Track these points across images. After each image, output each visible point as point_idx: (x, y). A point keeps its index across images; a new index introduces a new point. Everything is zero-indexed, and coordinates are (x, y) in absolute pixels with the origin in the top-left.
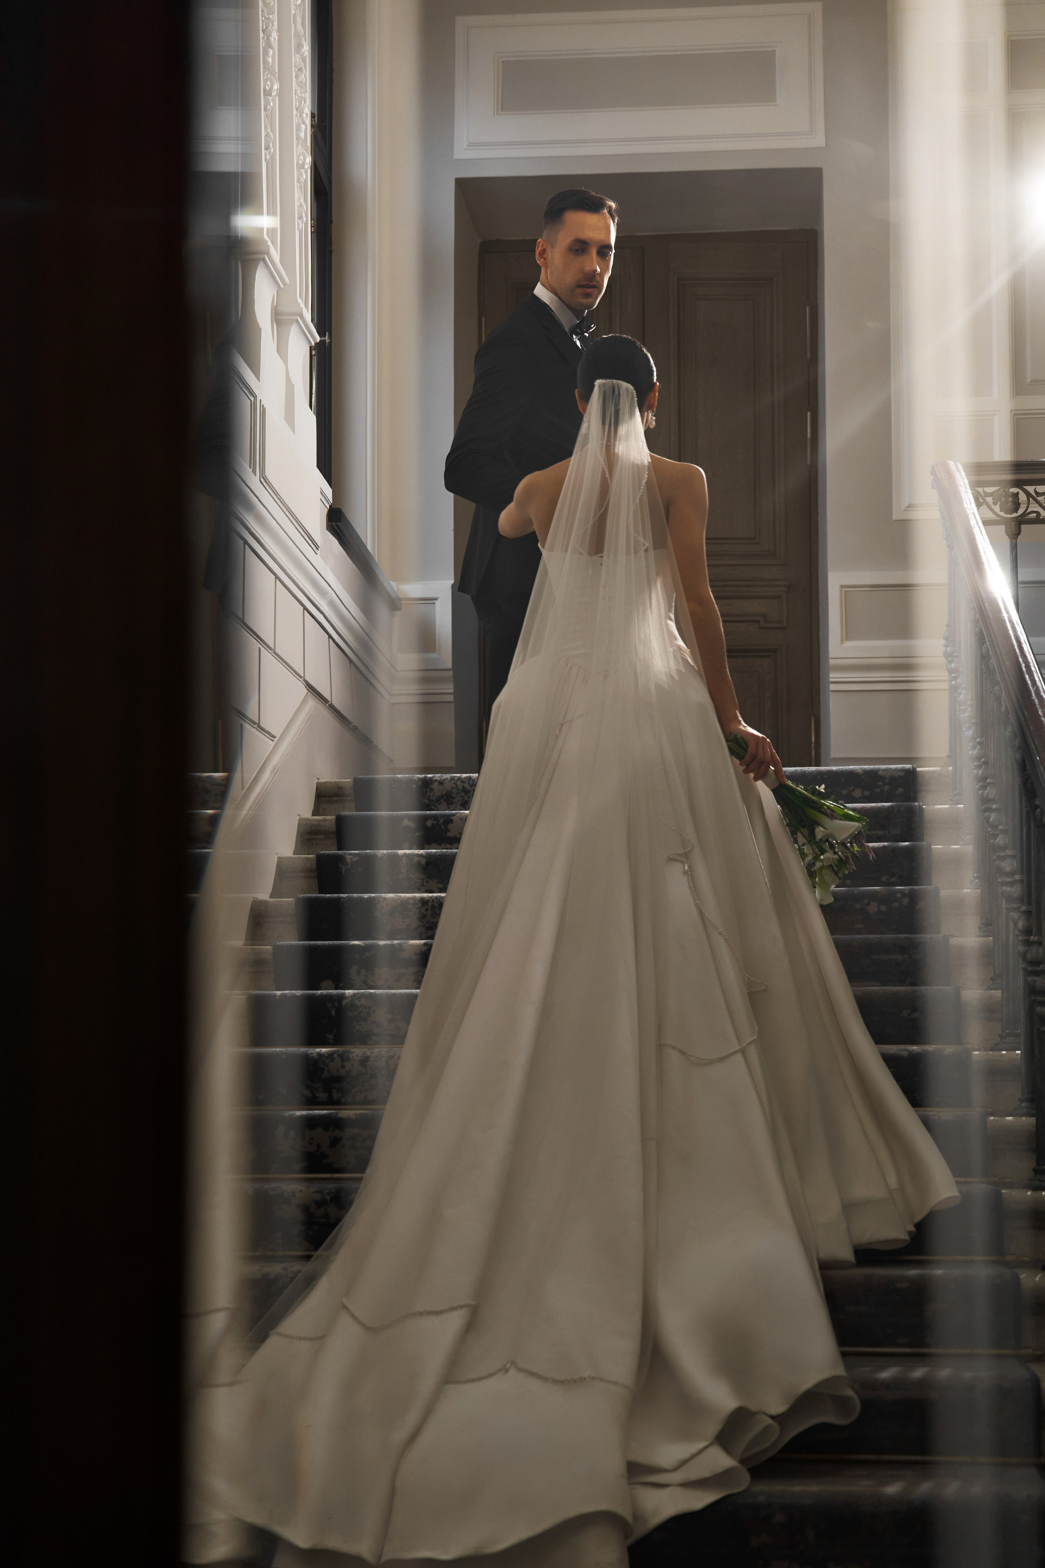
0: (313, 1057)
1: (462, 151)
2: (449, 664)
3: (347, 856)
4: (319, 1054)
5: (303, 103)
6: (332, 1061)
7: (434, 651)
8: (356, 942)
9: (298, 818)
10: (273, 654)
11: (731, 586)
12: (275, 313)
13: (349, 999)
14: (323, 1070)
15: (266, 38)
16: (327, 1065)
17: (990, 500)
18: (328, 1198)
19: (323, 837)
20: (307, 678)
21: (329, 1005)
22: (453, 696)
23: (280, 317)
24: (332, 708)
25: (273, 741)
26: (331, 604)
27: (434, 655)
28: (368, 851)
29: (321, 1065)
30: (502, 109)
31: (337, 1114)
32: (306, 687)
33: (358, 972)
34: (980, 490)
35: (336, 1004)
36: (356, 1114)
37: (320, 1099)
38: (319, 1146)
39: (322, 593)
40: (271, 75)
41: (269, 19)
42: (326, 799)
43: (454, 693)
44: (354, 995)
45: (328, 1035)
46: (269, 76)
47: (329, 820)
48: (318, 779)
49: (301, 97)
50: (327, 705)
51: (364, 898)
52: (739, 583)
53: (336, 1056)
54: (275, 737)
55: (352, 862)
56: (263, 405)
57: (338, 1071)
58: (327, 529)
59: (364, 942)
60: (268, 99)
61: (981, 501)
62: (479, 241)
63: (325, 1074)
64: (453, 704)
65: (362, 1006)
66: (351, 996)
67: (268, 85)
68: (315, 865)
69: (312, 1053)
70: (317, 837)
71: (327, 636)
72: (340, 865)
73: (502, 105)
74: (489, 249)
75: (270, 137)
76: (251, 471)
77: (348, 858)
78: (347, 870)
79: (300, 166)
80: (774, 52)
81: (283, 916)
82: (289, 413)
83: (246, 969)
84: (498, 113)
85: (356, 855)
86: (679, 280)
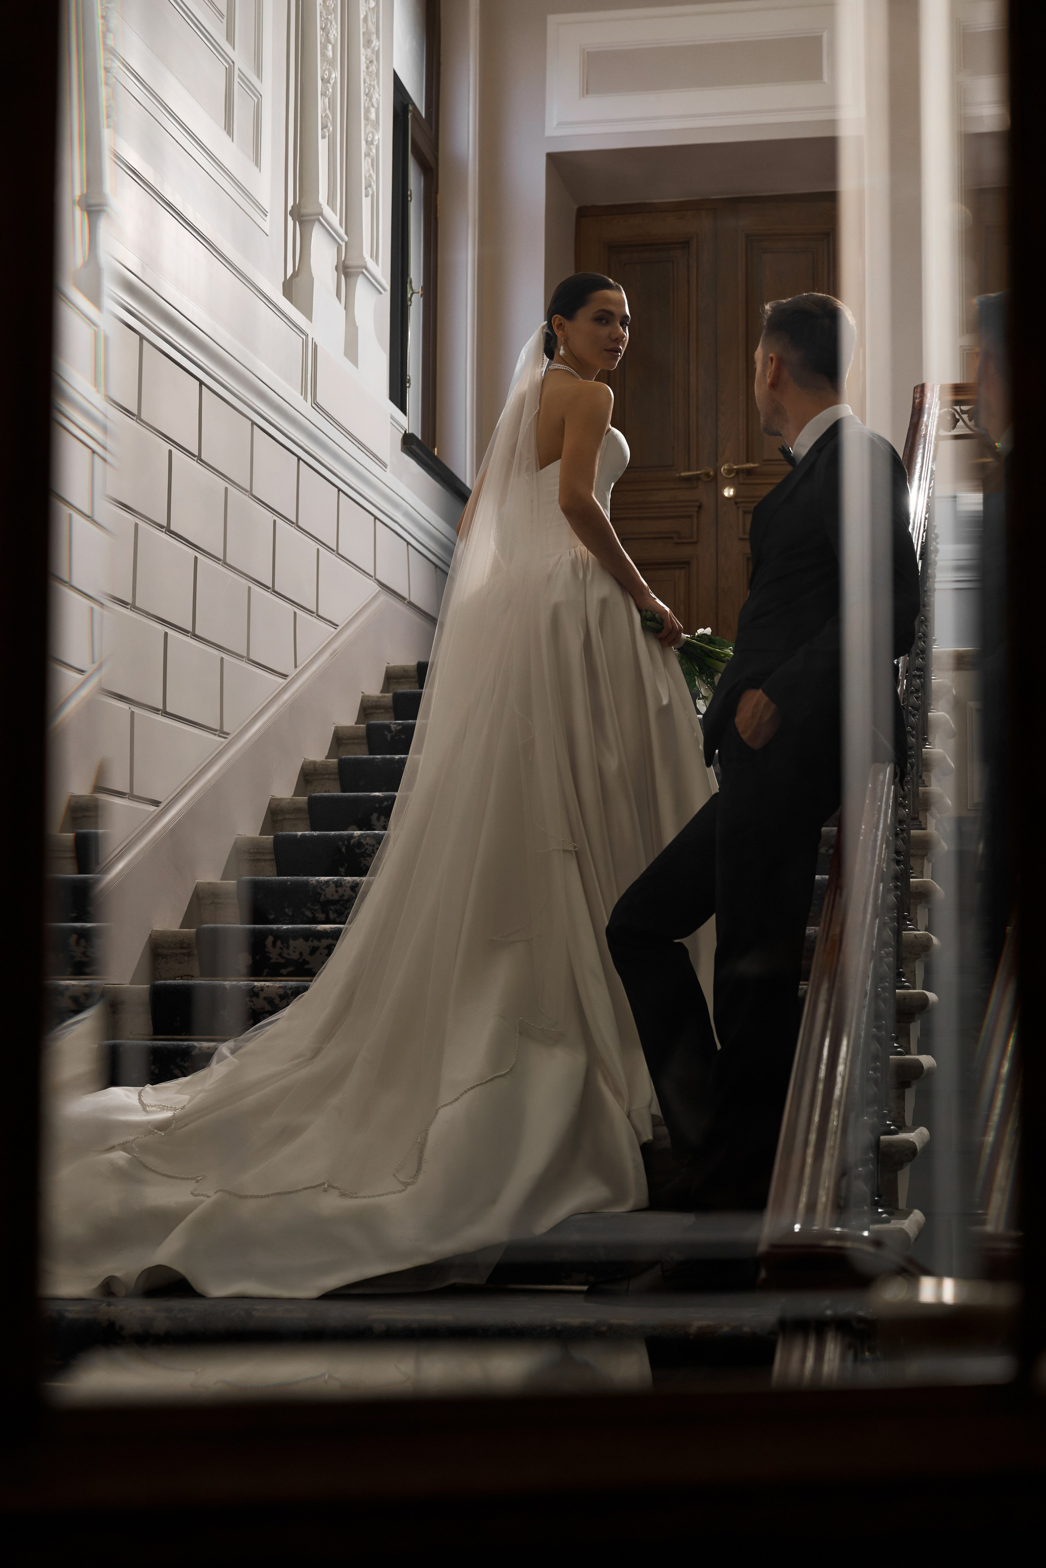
0: (313, 884)
1: (553, 128)
3: (392, 725)
4: (317, 881)
5: (372, 89)
6: (327, 887)
8: (377, 794)
9: (362, 694)
10: (336, 555)
12: (343, 266)
13: (357, 838)
14: (320, 894)
15: (325, 35)
16: (324, 891)
17: (965, 416)
18: (289, 992)
19: (382, 711)
20: (378, 577)
21: (340, 843)
23: (350, 270)
24: (411, 604)
25: (336, 629)
26: (407, 515)
28: (410, 721)
29: (319, 890)
30: (587, 93)
31: (316, 928)
32: (378, 585)
33: (378, 819)
34: (957, 408)
35: (346, 842)
36: (331, 928)
37: (319, 919)
38: (301, 954)
39: (396, 506)
40: (329, 66)
41: (327, 19)
42: (395, 680)
44: (361, 835)
45: (340, 869)
46: (328, 66)
47: (388, 697)
48: (388, 664)
49: (370, 85)
50: (406, 602)
51: (395, 759)
53: (331, 882)
54: (337, 626)
55: (396, 730)
56: (315, 343)
57: (332, 895)
58: (402, 450)
59: (384, 793)
60: (328, 87)
61: (957, 417)
62: (576, 207)
63: (322, 898)
65: (367, 844)
66: (359, 836)
67: (326, 74)
68: (365, 733)
69: (312, 880)
70: (379, 711)
71: (406, 543)
72: (386, 733)
73: (588, 88)
74: (584, 213)
75: (328, 118)
76: (302, 398)
77: (393, 727)
78: (392, 737)
79: (369, 143)
80: (821, 36)
81: (329, 774)
82: (351, 350)
83: (288, 816)
84: (583, 96)
85: (400, 724)
86: (747, 236)
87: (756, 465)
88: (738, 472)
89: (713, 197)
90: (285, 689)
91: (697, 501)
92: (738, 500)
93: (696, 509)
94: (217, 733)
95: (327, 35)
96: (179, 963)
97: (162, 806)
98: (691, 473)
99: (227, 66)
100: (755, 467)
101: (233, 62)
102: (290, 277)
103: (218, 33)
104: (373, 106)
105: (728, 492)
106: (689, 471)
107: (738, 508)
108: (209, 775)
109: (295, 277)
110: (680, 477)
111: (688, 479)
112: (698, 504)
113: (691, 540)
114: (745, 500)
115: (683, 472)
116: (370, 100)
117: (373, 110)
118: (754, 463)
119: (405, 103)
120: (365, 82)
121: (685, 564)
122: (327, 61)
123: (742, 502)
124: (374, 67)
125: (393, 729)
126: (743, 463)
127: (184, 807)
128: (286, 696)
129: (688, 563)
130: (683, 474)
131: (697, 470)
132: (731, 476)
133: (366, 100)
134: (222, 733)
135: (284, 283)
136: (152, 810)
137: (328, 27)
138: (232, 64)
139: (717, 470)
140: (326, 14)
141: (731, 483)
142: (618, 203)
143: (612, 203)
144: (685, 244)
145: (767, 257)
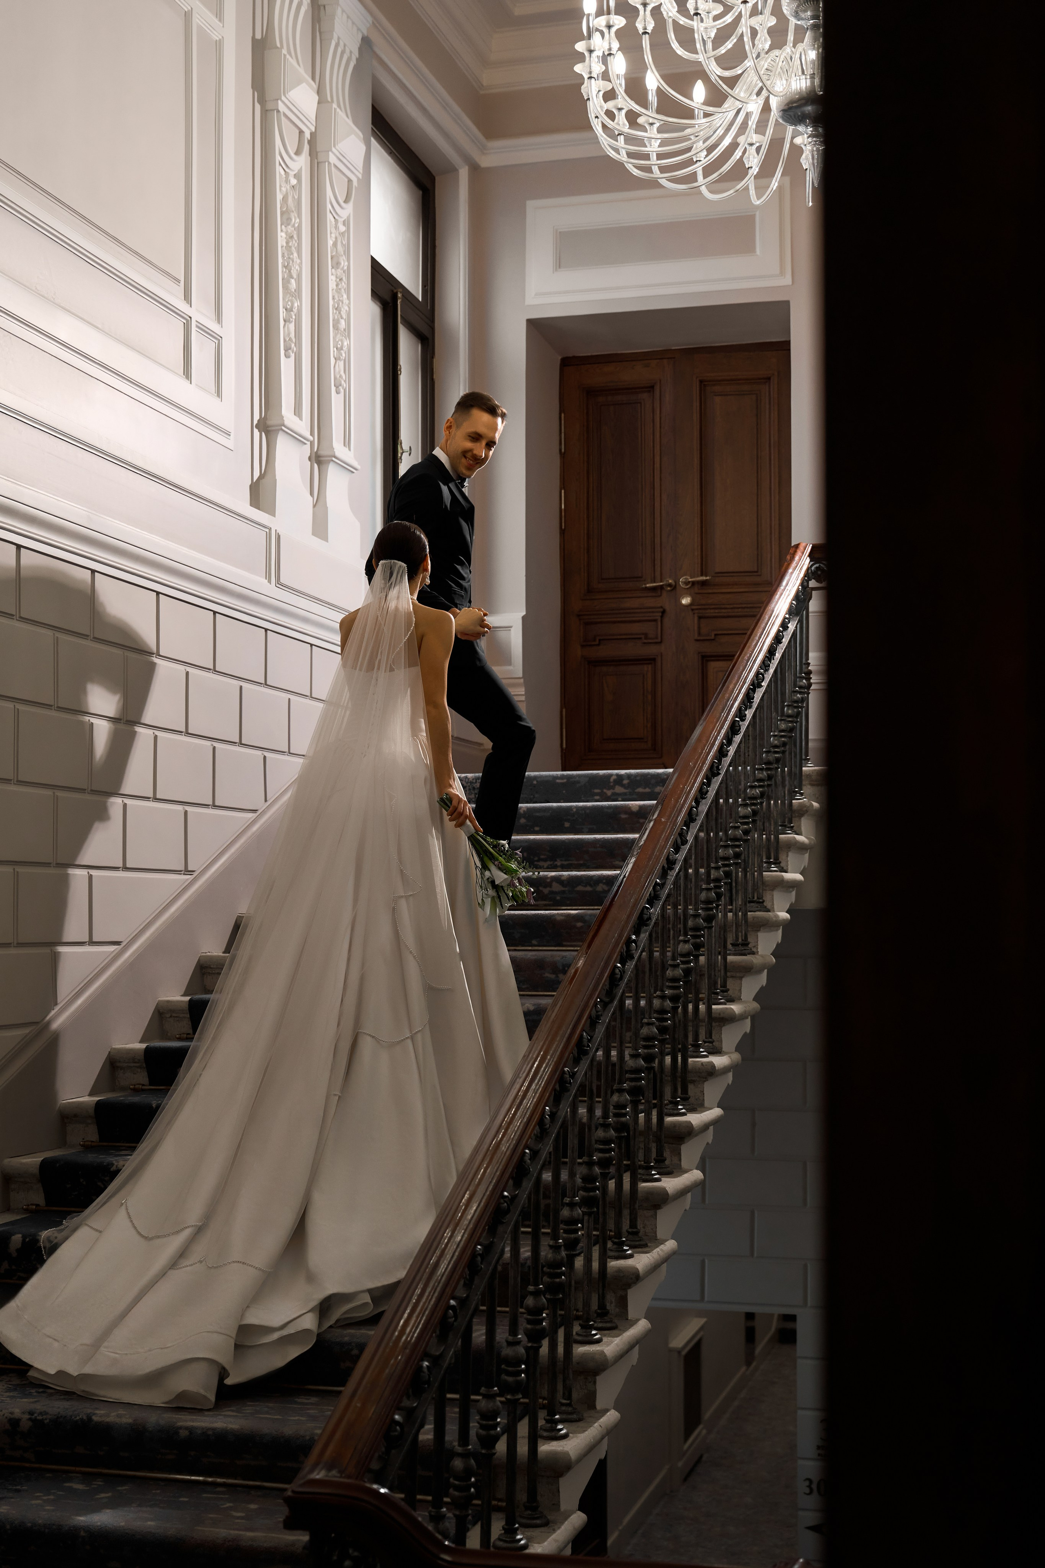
1: (531, 298)
2: (520, 674)
5: (341, 304)
7: (510, 664)
10: (310, 698)
11: (739, 608)
22: (524, 697)
23: (322, 459)
27: (511, 668)
30: (560, 267)
40: (292, 297)
41: (289, 258)
43: (525, 694)
46: (290, 298)
49: (339, 300)
52: (743, 606)
56: (278, 534)
60: (291, 314)
62: (560, 358)
64: (525, 702)
67: (289, 305)
73: (559, 264)
74: (567, 363)
75: (292, 341)
76: (267, 581)
79: (339, 349)
80: (755, 215)
82: (320, 528)
84: (556, 270)
86: (701, 382)
87: (708, 578)
88: (693, 583)
89: (673, 348)
90: (254, 822)
91: (662, 607)
92: (694, 607)
93: (660, 614)
94: (183, 872)
95: (290, 271)
97: (123, 944)
98: (655, 584)
99: (185, 322)
100: (707, 580)
101: (190, 318)
102: (257, 480)
103: (174, 297)
104: (342, 318)
105: (686, 601)
106: (655, 582)
107: (694, 614)
108: (173, 909)
109: (261, 479)
110: (646, 587)
111: (654, 589)
112: (661, 610)
113: (656, 641)
114: (700, 607)
115: (648, 583)
116: (340, 313)
117: (343, 322)
118: (706, 576)
119: (395, 291)
120: (334, 298)
121: (651, 660)
122: (290, 294)
123: (697, 609)
124: (343, 284)
126: (698, 576)
127: (145, 941)
128: (255, 828)
129: (654, 660)
130: (648, 585)
131: (661, 582)
132: (688, 587)
133: (336, 313)
134: (187, 872)
135: (251, 486)
136: (113, 950)
137: (290, 264)
138: (189, 319)
139: (677, 582)
140: (288, 255)
141: (687, 592)
142: (594, 354)
143: (589, 354)
144: (651, 388)
145: (718, 399)
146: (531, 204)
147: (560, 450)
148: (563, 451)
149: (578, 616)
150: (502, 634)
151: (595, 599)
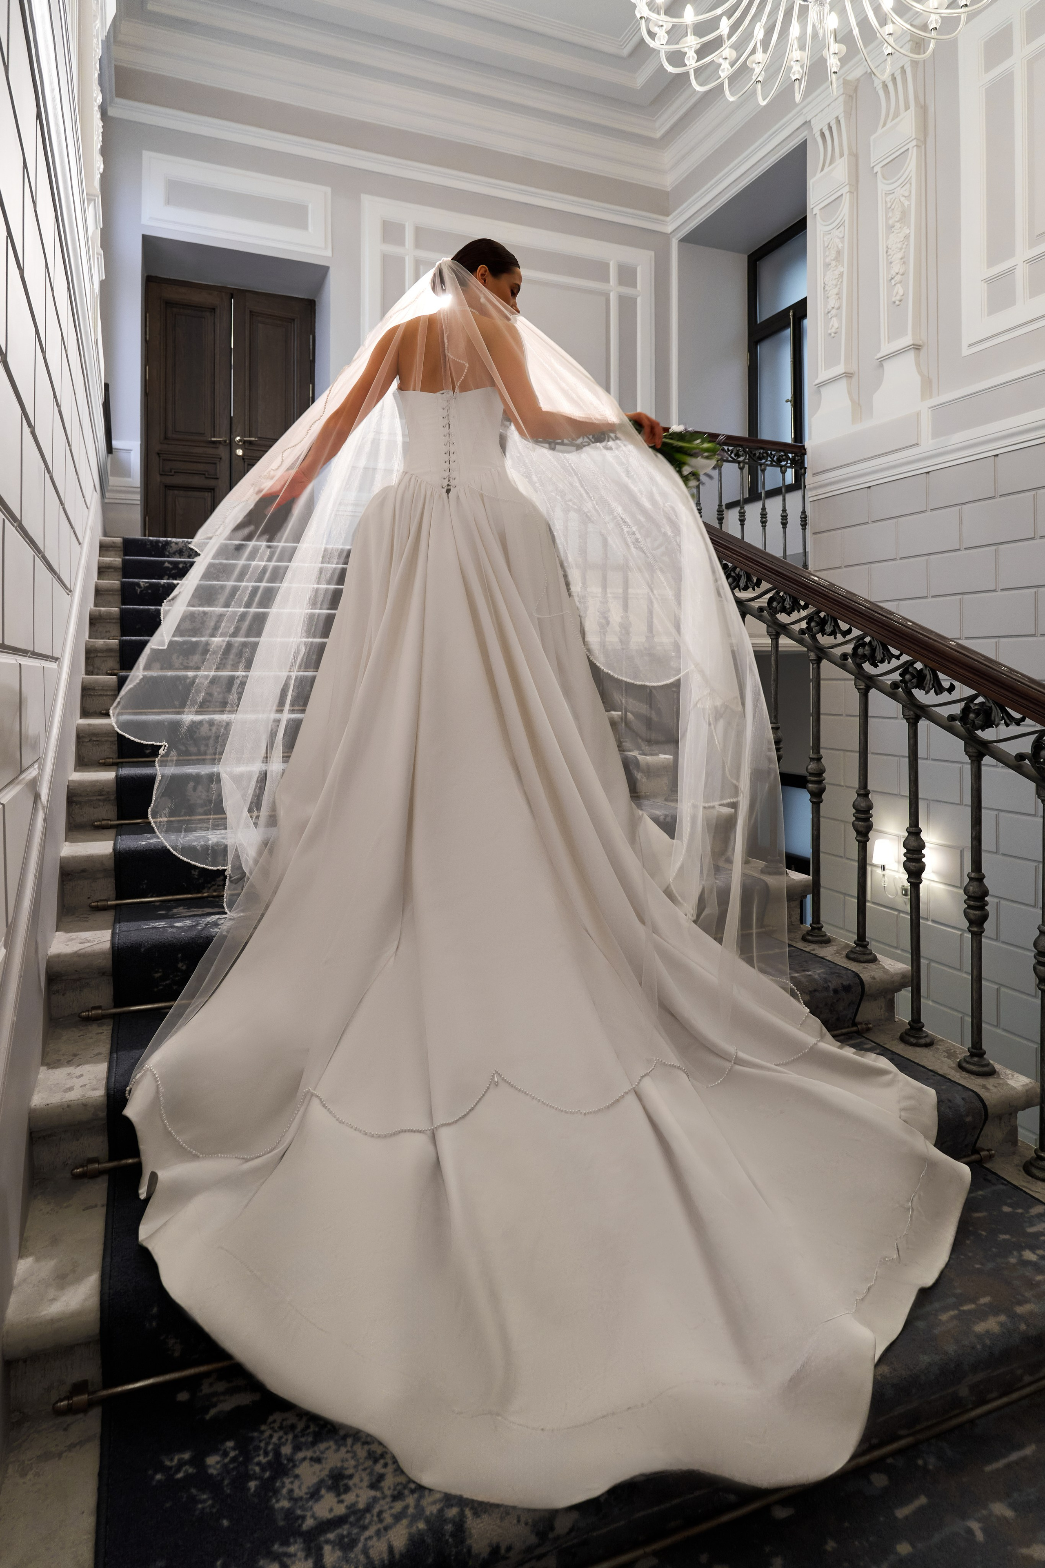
1: (146, 220)
2: (139, 485)
42: (105, 549)
48: (100, 538)
62: (146, 275)
72: (137, 588)
73: (168, 202)
74: (151, 280)
77: (142, 584)
78: (141, 591)
80: (309, 206)
81: (110, 619)
83: (99, 654)
84: (167, 205)
85: (146, 582)
86: (251, 312)
88: (244, 442)
89: (229, 286)
91: (220, 455)
92: (244, 457)
93: (219, 460)
96: (94, 808)
100: (254, 440)
105: (238, 452)
106: (215, 438)
107: (244, 462)
110: (211, 440)
111: (214, 442)
113: (215, 477)
115: (209, 438)
121: (211, 490)
123: (246, 459)
125: (142, 586)
126: (247, 438)
129: (213, 489)
131: (219, 438)
132: (240, 444)
139: (231, 440)
141: (240, 447)
142: (171, 278)
143: (168, 277)
144: (213, 310)
145: (260, 325)
146: (146, 154)
147: (146, 338)
148: (148, 339)
149: (158, 454)
150: (123, 455)
151: (171, 444)
